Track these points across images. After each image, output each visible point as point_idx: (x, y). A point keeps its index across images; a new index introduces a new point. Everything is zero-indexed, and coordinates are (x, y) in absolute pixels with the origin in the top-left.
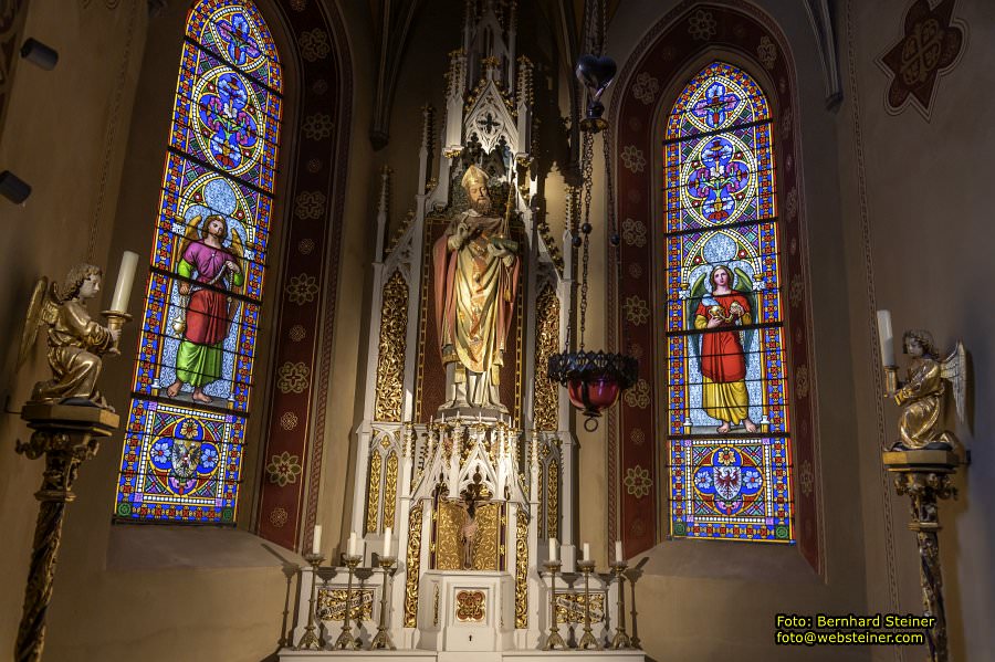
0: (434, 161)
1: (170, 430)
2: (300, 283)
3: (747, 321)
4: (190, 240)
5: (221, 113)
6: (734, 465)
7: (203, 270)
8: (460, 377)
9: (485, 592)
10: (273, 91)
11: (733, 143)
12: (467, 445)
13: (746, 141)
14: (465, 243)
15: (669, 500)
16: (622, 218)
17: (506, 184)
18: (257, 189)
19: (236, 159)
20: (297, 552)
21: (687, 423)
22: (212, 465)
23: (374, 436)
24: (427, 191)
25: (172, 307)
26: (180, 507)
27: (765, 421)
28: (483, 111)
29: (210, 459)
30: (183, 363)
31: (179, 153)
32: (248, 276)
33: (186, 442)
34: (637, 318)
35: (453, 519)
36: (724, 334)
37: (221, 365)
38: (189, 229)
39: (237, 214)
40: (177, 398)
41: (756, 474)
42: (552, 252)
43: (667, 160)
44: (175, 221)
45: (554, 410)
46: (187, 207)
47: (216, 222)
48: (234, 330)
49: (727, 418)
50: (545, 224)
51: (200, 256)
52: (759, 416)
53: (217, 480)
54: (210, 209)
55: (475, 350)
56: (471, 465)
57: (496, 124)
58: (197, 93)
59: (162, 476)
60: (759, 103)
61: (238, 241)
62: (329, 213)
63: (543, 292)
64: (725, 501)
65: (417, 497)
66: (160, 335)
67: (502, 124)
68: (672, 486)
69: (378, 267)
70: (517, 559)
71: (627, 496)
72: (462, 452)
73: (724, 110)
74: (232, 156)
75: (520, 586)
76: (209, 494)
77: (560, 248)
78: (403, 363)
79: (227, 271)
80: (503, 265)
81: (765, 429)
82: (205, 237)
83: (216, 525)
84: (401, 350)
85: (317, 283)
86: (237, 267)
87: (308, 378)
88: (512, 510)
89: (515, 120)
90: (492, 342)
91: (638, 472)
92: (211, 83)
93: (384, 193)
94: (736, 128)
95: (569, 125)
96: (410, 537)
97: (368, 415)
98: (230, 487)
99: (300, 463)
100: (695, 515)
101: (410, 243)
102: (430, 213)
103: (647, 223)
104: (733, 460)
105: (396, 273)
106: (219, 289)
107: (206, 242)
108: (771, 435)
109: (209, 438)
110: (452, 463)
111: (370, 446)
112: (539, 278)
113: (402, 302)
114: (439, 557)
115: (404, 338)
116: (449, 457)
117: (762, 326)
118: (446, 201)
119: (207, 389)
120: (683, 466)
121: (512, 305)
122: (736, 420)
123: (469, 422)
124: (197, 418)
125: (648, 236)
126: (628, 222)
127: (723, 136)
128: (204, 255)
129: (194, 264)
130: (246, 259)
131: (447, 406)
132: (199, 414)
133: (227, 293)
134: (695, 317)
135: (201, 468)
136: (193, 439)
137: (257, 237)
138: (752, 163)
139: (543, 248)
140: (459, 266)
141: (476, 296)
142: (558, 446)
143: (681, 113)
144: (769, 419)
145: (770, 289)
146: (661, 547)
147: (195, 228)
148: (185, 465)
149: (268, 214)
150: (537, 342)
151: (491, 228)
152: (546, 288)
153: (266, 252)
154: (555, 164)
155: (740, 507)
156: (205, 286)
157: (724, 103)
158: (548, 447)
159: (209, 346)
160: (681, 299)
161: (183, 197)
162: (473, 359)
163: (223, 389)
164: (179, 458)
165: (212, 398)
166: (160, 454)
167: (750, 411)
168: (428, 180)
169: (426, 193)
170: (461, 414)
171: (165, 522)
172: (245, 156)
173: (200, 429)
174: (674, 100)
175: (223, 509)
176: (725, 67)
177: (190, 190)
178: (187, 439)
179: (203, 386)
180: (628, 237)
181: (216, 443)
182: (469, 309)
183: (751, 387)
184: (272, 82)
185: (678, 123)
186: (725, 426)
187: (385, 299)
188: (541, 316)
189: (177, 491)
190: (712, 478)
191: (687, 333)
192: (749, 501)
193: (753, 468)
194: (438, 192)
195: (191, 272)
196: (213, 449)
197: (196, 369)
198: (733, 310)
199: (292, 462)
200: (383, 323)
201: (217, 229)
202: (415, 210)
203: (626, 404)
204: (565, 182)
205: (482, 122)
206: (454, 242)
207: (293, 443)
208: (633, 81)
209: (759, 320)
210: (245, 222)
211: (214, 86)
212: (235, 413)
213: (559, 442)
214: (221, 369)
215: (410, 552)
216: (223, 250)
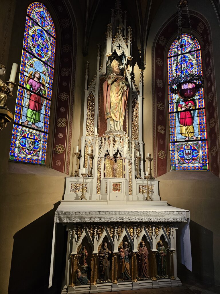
0: (101, 60)
1: (25, 135)
2: (63, 95)
3: (194, 108)
4: (30, 78)
5: (38, 41)
6: (190, 149)
7: (34, 88)
8: (112, 122)
9: (121, 183)
10: (53, 37)
11: (189, 57)
12: (114, 141)
13: (193, 56)
14: (113, 83)
15: (170, 160)
16: (156, 79)
17: (123, 68)
18: (49, 66)
19: (43, 56)
20: (64, 173)
21: (176, 138)
22: (38, 147)
23: (86, 140)
24: (100, 69)
25: (25, 98)
26: (28, 159)
27: (199, 136)
28: (118, 43)
29: (37, 145)
30: (29, 115)
31: (26, 50)
32: (47, 92)
33: (30, 139)
34: (161, 108)
35: (110, 163)
36: (186, 112)
37: (40, 117)
38: (29, 75)
39: (43, 72)
40: (27, 126)
41: (197, 152)
42: (137, 88)
43: (169, 63)
44: (25, 71)
45: (137, 134)
46: (28, 68)
47: (37, 74)
48: (44, 108)
49: (188, 136)
50: (134, 80)
51: (33, 83)
52: (198, 135)
53: (40, 152)
54: (35, 69)
55: (116, 115)
56: (116, 147)
57: (121, 47)
58: (31, 32)
59: (23, 149)
60: (197, 45)
61: (44, 81)
62: (71, 74)
63: (134, 100)
64: (187, 160)
65: (100, 157)
66: (21, 106)
67: (123, 47)
68: (171, 156)
69: (86, 91)
70: (129, 175)
71: (159, 158)
72: (114, 143)
73: (186, 47)
74: (41, 54)
75: (130, 183)
76: (37, 155)
77: (138, 88)
78: (94, 119)
79: (41, 89)
80: (124, 89)
81: (199, 139)
82: (34, 78)
83: (40, 165)
84: (93, 115)
85: (68, 95)
86: (44, 89)
87: (66, 123)
88: (127, 161)
89: (127, 46)
90: (121, 112)
91: (162, 152)
92: (35, 31)
93: (87, 69)
94: (190, 52)
95: (140, 52)
96: (98, 168)
97: (84, 134)
98: (43, 154)
99: (64, 147)
100: (178, 164)
101: (95, 84)
102: (101, 76)
103: (163, 81)
104: (190, 148)
105: (91, 93)
106: (38, 94)
107: (34, 79)
108: (201, 140)
109: (37, 139)
110: (111, 146)
111: (85, 143)
112: (133, 96)
113: (93, 102)
114: (106, 174)
115: (94, 112)
116: (109, 145)
117: (199, 109)
118: (105, 72)
119: (36, 124)
120: (174, 150)
121: (126, 102)
122: (190, 137)
123: (115, 135)
124: (33, 133)
125: (164, 85)
126: (158, 80)
127: (186, 55)
128: (34, 83)
129: (31, 86)
130: (46, 86)
131: (108, 131)
132: (34, 131)
133: (41, 96)
134: (178, 107)
135: (34, 147)
136: (32, 139)
137: (49, 81)
138: (195, 62)
139: (134, 87)
140: (111, 89)
141: (116, 98)
142: (139, 144)
143: (173, 49)
144: (201, 135)
145: (201, 98)
146: (168, 173)
147: (31, 75)
148: (30, 146)
149: (53, 74)
150: (132, 114)
151: (120, 78)
152: (135, 99)
153: (52, 86)
154: (136, 63)
155: (192, 161)
156: (35, 93)
157: (186, 45)
158: (136, 145)
159: (36, 111)
160: (174, 103)
161: (27, 64)
162: (116, 117)
163: (41, 125)
164: (28, 144)
165: (38, 127)
166: (22, 142)
167: (195, 134)
168: (100, 66)
169: (100, 70)
170: (113, 133)
171: (24, 163)
172: (45, 55)
173: (34, 136)
174: (171, 45)
175: (41, 160)
176: (186, 34)
177: (29, 63)
178: (30, 138)
179: (35, 123)
180: (158, 84)
181: (39, 140)
182: (114, 102)
183: (195, 127)
184: (53, 34)
185: (172, 52)
186: (187, 138)
187: (88, 101)
188: (133, 107)
189: (27, 154)
190: (183, 153)
191: (175, 112)
192: (194, 159)
193: (196, 150)
194: (103, 69)
195: (30, 88)
196: (38, 142)
197: (33, 118)
198: (189, 105)
199: (62, 147)
200: (88, 108)
201: (38, 76)
202: (96, 75)
203: (158, 132)
204: (140, 68)
205: (117, 46)
206: (110, 82)
207: (62, 142)
208: (159, 39)
209: (197, 107)
210: (46, 75)
211: (36, 32)
212: (44, 132)
213: (139, 143)
214: (40, 119)
215: (98, 173)
216: (39, 83)
